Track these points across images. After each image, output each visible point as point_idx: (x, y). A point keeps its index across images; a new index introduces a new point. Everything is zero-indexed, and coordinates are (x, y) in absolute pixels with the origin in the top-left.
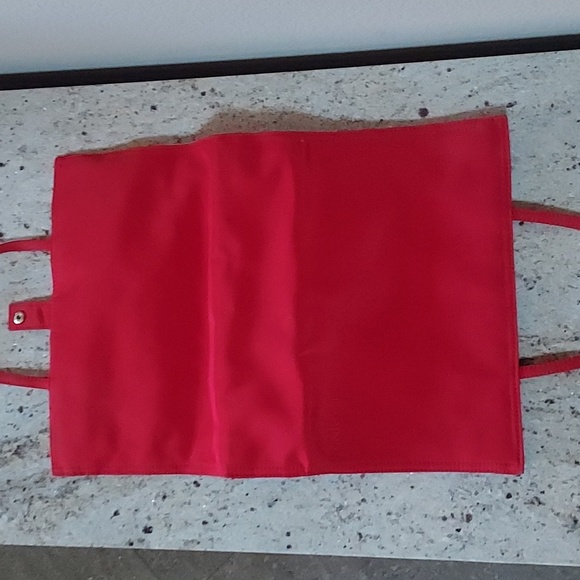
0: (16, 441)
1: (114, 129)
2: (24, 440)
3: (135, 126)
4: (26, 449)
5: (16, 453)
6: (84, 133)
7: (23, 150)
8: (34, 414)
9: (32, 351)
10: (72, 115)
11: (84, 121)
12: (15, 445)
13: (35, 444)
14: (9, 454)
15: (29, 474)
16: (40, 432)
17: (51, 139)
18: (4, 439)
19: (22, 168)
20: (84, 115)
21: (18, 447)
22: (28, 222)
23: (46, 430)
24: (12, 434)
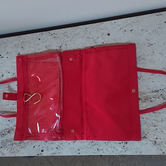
0: (8, 129)
1: (30, 45)
2: (10, 128)
3: (35, 44)
4: (11, 131)
5: (8, 132)
6: (22, 47)
7: (7, 53)
8: (12, 121)
9: (11, 105)
10: (19, 43)
11: (22, 44)
12: (8, 130)
13: (13, 129)
14: (6, 133)
15: (12, 138)
16: (14, 126)
17: (14, 49)
18: (5, 129)
19: (7, 58)
20: (22, 43)
21: (9, 130)
22: (9, 71)
23: (15, 126)
24: (7, 127)
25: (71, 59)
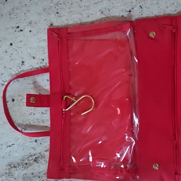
0: (35, 155)
1: (71, 9)
2: (38, 155)
3: (81, 7)
4: (39, 159)
5: (35, 161)
6: (57, 13)
7: (30, 23)
8: (42, 143)
9: (39, 114)
10: (52, 5)
11: (57, 7)
12: (34, 157)
13: (43, 157)
14: (32, 161)
15: (41, 170)
16: (45, 151)
17: (42, 17)
18: (29, 154)
19: (30, 31)
20: (57, 4)
21: (36, 158)
22: (35, 56)
23: (47, 150)
24: (33, 152)
25: (152, 35)
